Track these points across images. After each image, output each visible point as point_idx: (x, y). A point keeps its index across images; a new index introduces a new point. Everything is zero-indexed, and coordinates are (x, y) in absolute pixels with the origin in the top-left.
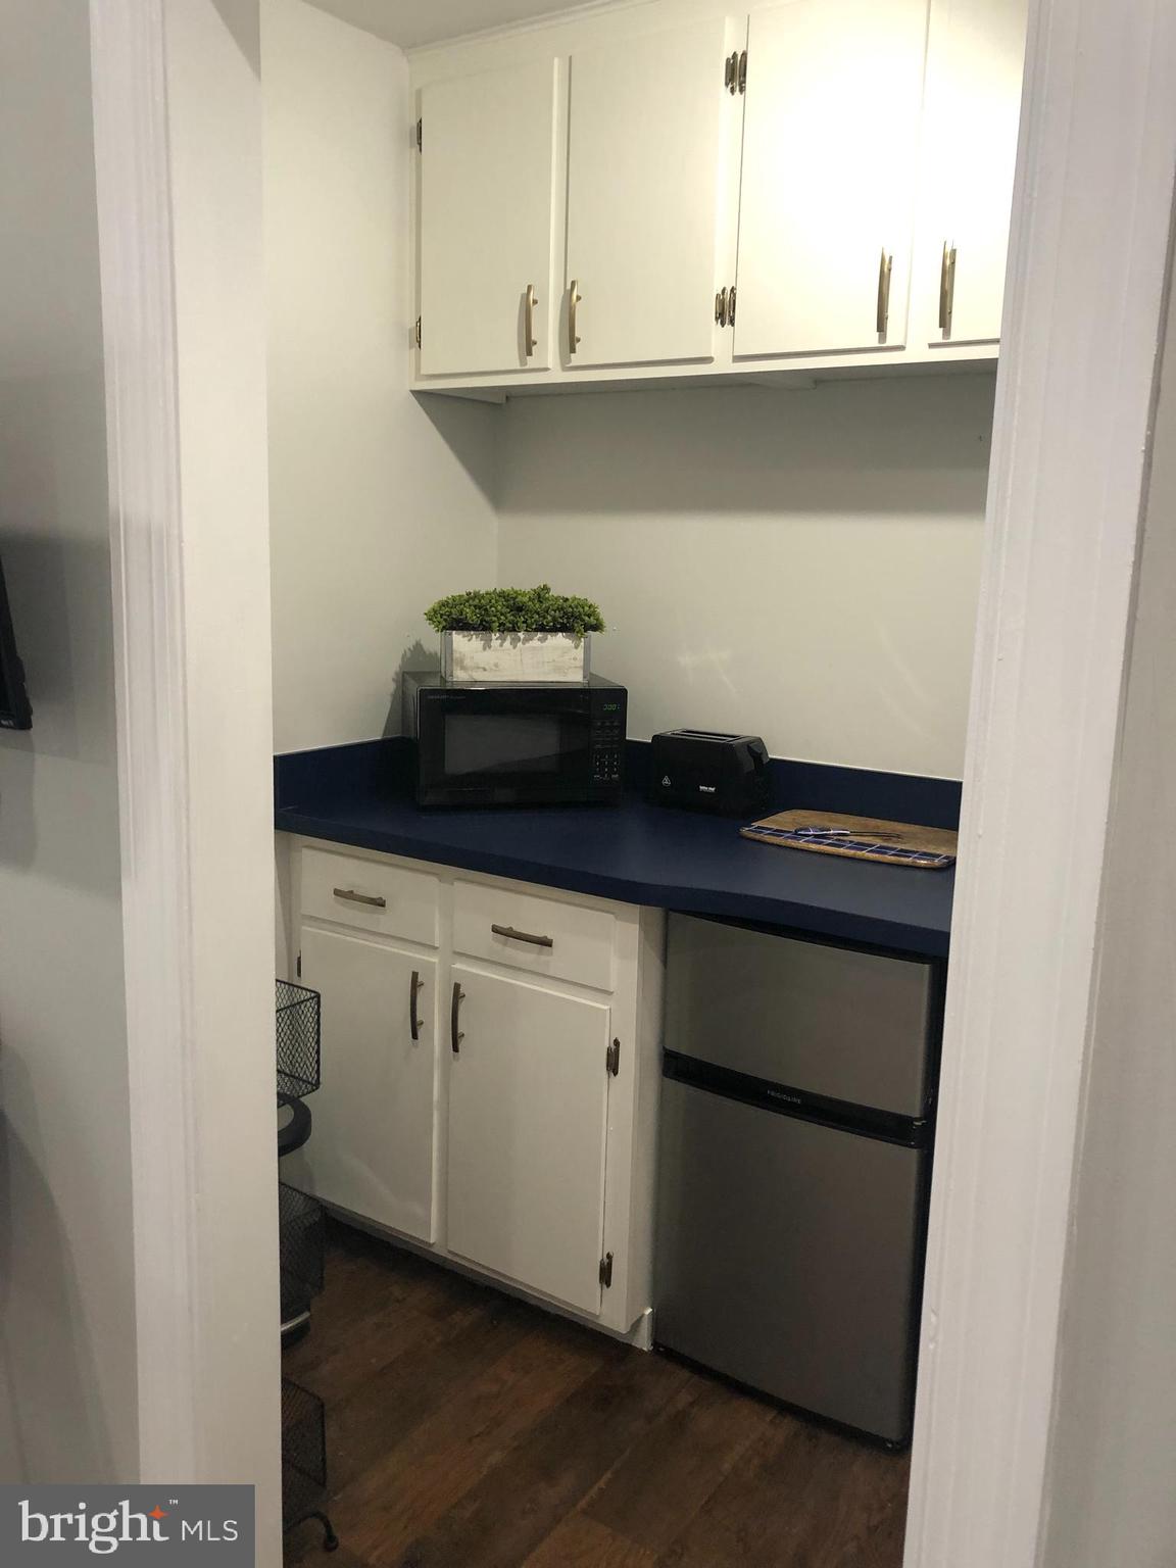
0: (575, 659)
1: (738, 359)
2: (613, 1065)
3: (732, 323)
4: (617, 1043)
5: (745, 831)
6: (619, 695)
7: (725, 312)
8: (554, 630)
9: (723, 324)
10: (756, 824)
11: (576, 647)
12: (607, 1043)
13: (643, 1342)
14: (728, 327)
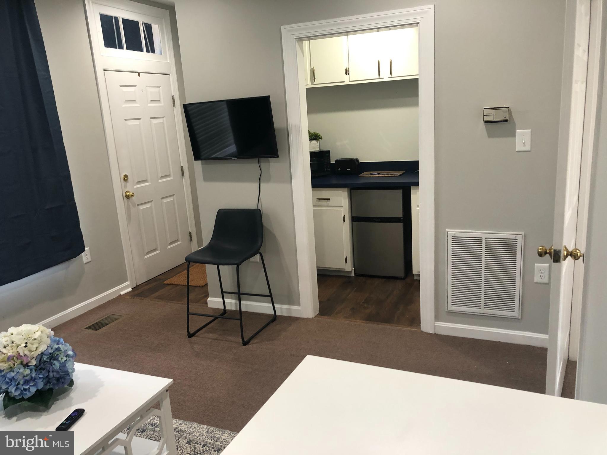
0: (317, 145)
1: (350, 81)
2: (344, 221)
3: (349, 74)
4: (344, 216)
5: (360, 175)
6: (328, 152)
7: (347, 72)
8: (313, 140)
9: (347, 75)
10: (361, 174)
11: (317, 143)
12: (343, 216)
13: (353, 274)
14: (348, 75)
